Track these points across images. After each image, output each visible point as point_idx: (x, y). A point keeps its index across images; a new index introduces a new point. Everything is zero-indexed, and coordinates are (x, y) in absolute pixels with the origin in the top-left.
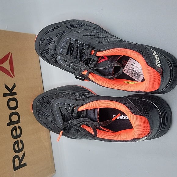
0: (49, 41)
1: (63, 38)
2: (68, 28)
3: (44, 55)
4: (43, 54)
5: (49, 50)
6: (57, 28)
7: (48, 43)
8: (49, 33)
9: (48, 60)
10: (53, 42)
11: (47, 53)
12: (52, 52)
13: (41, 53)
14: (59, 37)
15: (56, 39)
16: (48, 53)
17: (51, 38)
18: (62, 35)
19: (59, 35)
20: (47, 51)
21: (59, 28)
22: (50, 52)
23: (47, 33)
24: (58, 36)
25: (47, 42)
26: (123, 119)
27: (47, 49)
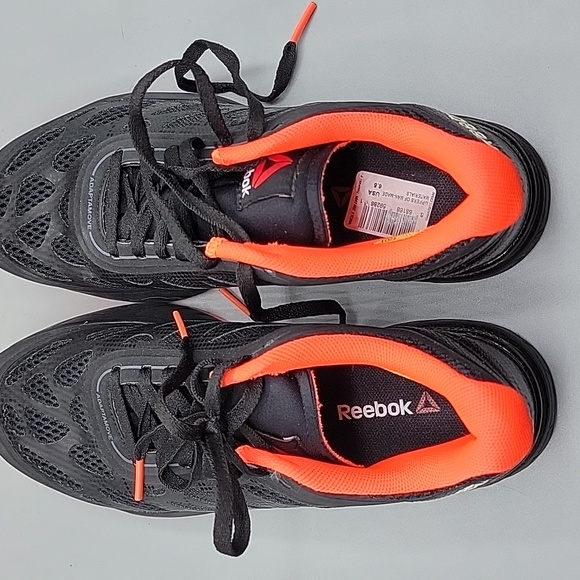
0: (28, 194)
1: (87, 163)
2: (93, 124)
3: (22, 252)
4: (14, 249)
5: (36, 226)
6: (49, 139)
7: (28, 202)
8: (18, 165)
9: (39, 266)
10: (48, 191)
11: (31, 242)
12: (53, 231)
13: (7, 247)
14: (67, 166)
15: (54, 177)
16: (37, 238)
17: (34, 181)
18: (78, 155)
19: (66, 158)
20: (30, 234)
21: (57, 135)
22: (44, 233)
23: (12, 169)
24: (60, 163)
25: (22, 199)
26: (378, 414)
27: (28, 226)
